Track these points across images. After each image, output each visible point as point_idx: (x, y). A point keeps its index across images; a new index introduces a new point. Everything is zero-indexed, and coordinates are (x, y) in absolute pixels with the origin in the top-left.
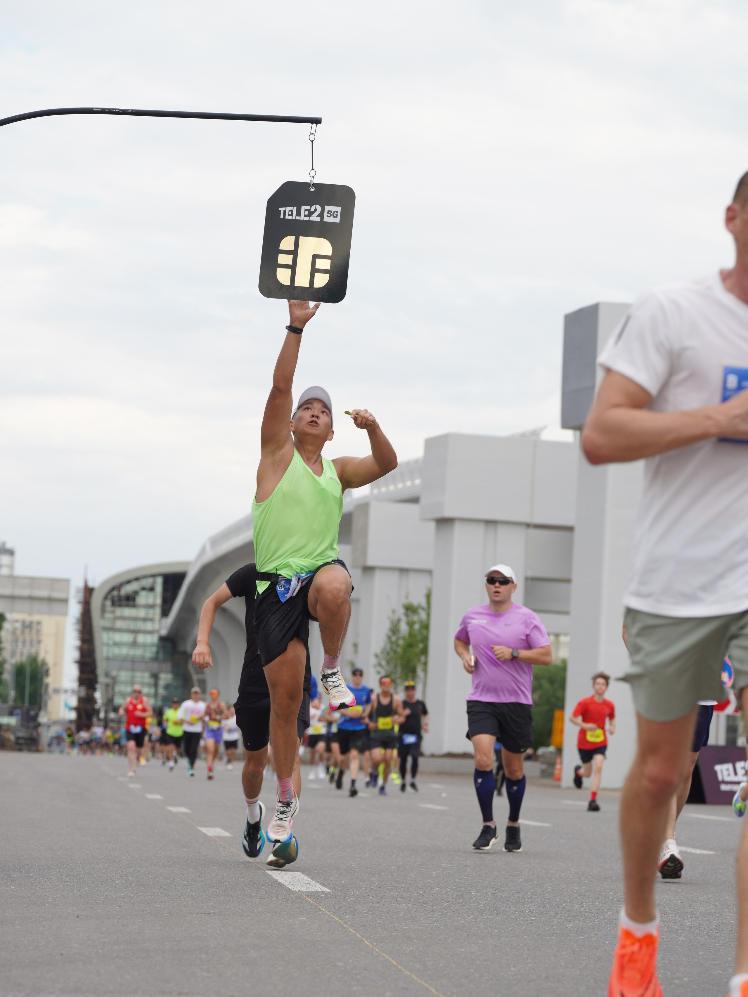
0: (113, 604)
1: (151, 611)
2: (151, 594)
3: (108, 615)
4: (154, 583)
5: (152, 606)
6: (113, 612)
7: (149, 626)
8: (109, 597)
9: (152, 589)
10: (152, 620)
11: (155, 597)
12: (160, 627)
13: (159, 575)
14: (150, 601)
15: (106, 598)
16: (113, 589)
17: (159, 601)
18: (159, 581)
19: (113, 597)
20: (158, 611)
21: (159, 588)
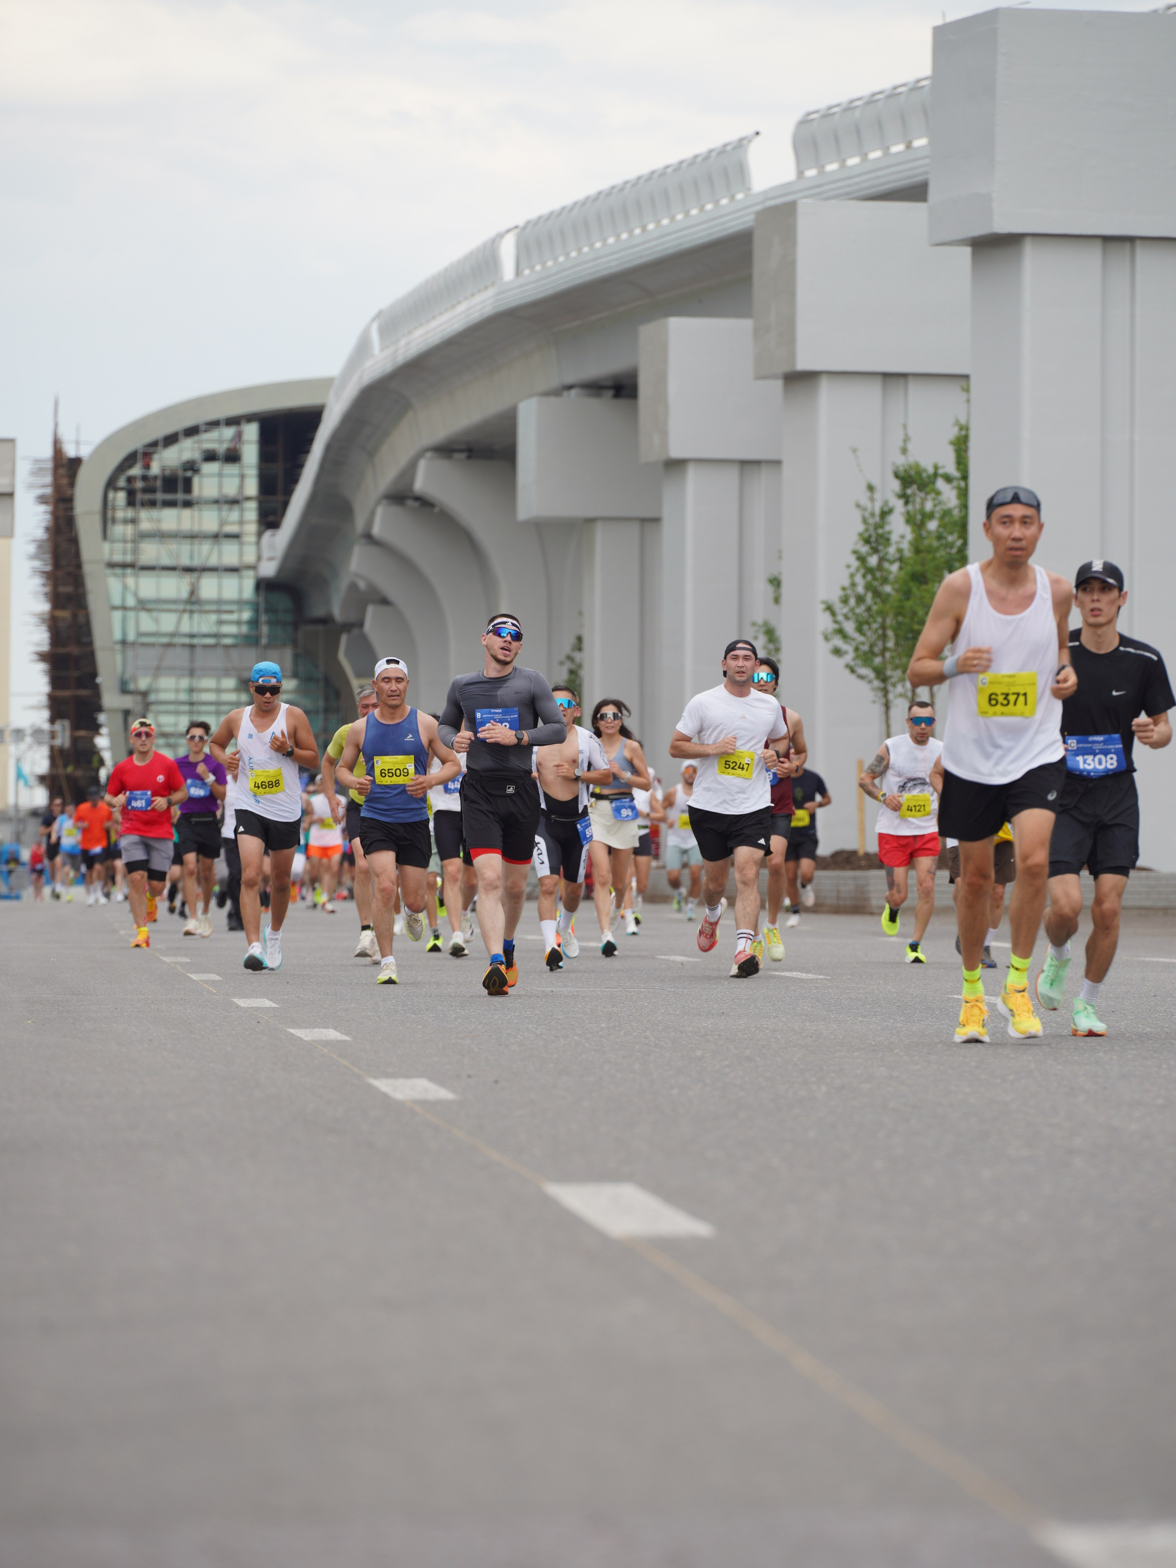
0: (131, 502)
1: (234, 515)
2: (231, 469)
3: (118, 530)
4: (239, 436)
5: (234, 502)
6: (134, 521)
7: (229, 554)
8: (122, 482)
9: (233, 457)
10: (235, 536)
11: (242, 477)
12: (259, 558)
13: (249, 418)
14: (231, 489)
15: (111, 484)
16: (130, 460)
17: (252, 487)
18: (251, 431)
19: (130, 480)
20: (251, 511)
21: (250, 453)
